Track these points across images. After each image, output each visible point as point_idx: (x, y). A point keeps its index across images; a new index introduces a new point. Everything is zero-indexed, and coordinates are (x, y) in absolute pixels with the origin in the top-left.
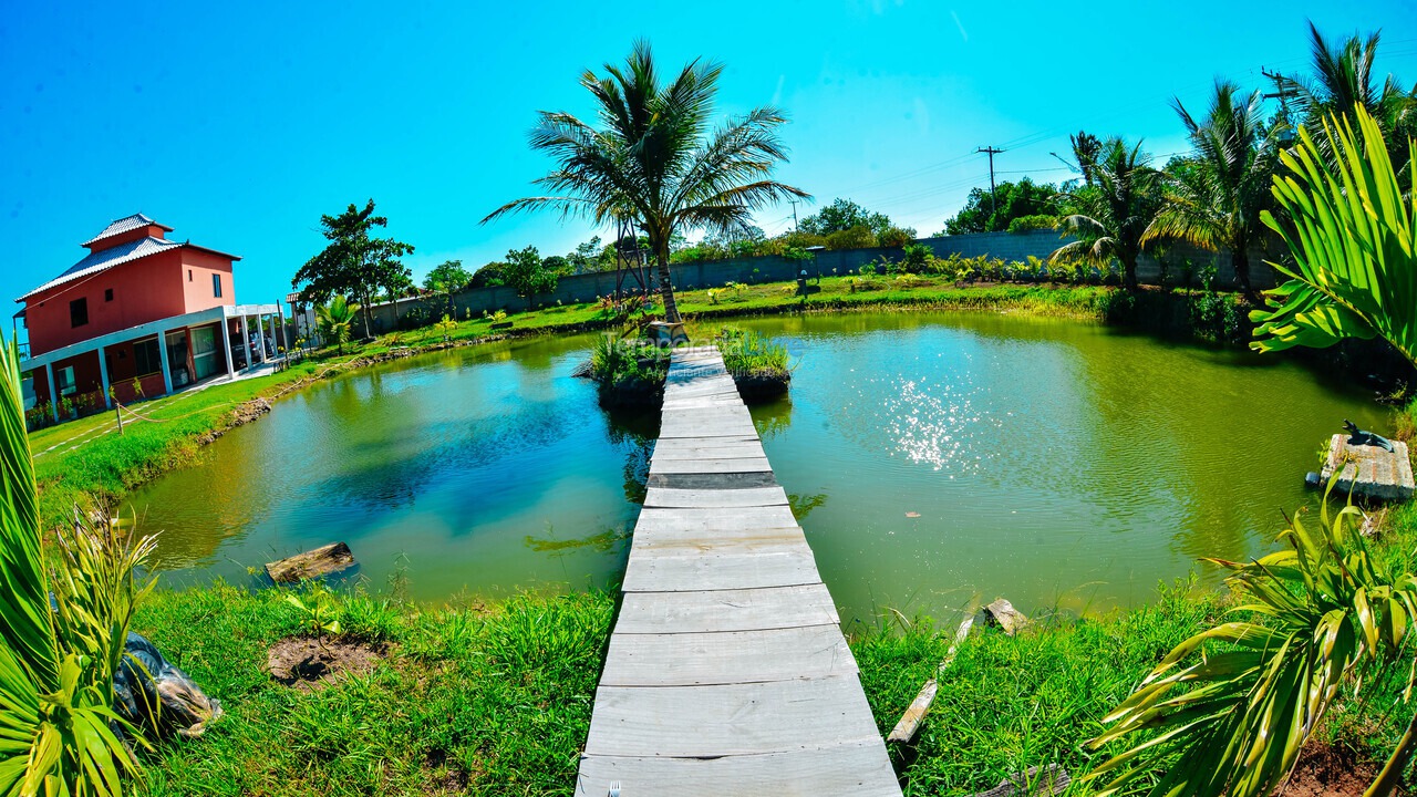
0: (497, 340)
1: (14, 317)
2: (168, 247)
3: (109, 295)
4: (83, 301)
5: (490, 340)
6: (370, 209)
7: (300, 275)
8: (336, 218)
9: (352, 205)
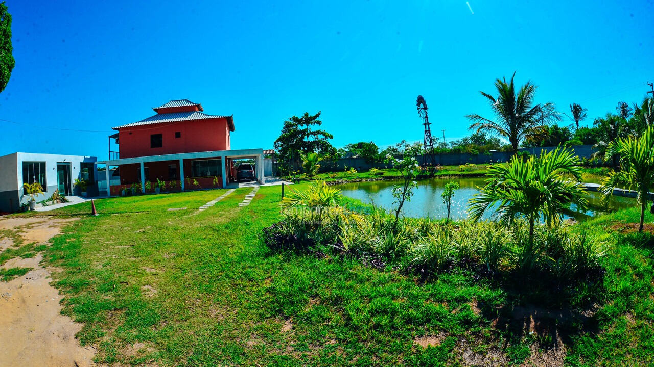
0: (380, 180)
1: (110, 137)
2: (208, 117)
3: (178, 135)
4: (160, 136)
5: (377, 180)
6: (317, 116)
7: (278, 140)
8: (300, 117)
9: (307, 113)
